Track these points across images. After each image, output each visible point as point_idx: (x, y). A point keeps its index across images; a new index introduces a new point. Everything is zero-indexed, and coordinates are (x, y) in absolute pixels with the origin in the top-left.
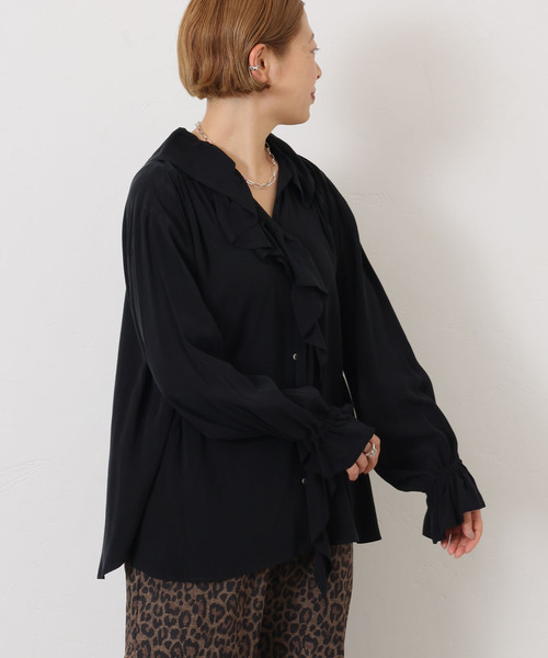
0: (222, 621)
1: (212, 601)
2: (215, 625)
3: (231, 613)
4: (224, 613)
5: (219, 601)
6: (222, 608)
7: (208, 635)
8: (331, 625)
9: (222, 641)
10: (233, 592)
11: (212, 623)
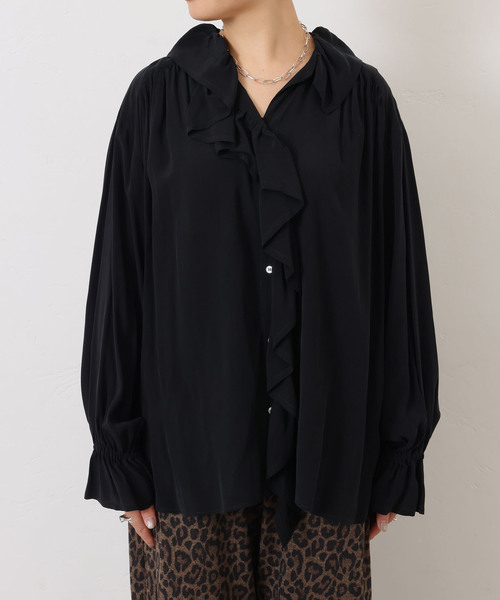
0: (189, 569)
1: (177, 548)
2: (182, 574)
3: (198, 562)
4: (190, 561)
5: (183, 548)
6: (188, 556)
7: (176, 583)
8: (306, 584)
9: (191, 591)
10: (198, 540)
11: (178, 571)
